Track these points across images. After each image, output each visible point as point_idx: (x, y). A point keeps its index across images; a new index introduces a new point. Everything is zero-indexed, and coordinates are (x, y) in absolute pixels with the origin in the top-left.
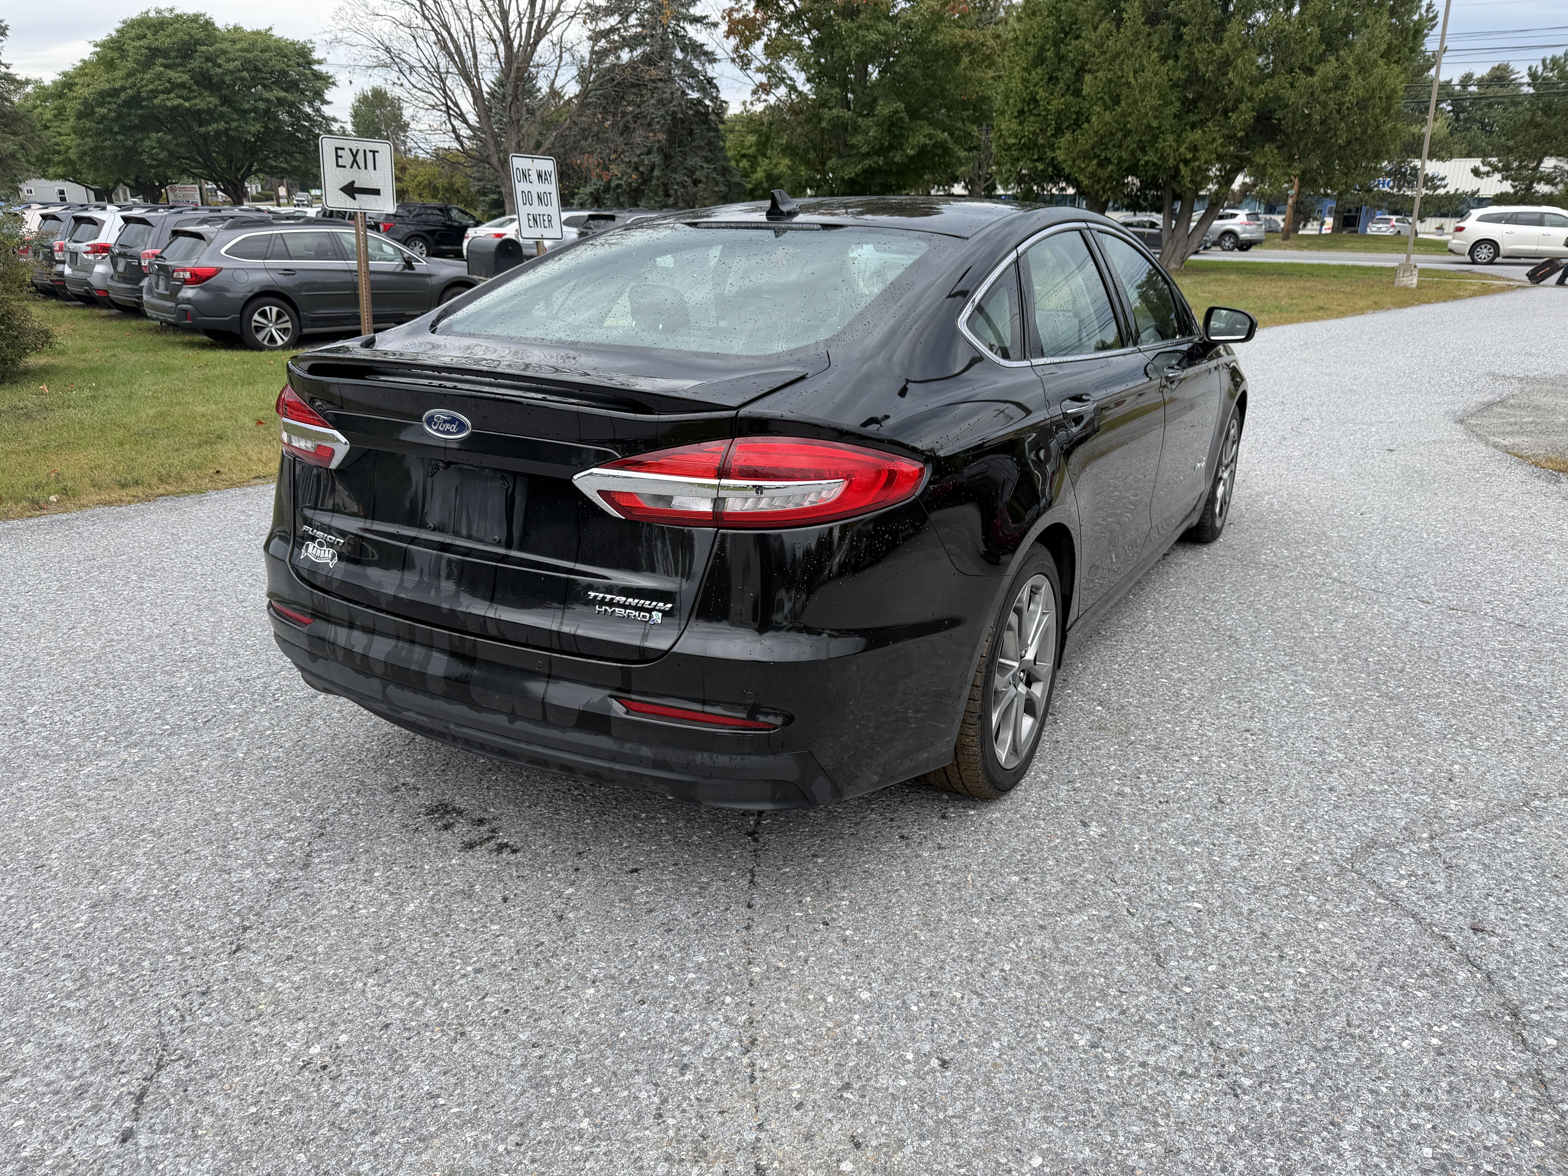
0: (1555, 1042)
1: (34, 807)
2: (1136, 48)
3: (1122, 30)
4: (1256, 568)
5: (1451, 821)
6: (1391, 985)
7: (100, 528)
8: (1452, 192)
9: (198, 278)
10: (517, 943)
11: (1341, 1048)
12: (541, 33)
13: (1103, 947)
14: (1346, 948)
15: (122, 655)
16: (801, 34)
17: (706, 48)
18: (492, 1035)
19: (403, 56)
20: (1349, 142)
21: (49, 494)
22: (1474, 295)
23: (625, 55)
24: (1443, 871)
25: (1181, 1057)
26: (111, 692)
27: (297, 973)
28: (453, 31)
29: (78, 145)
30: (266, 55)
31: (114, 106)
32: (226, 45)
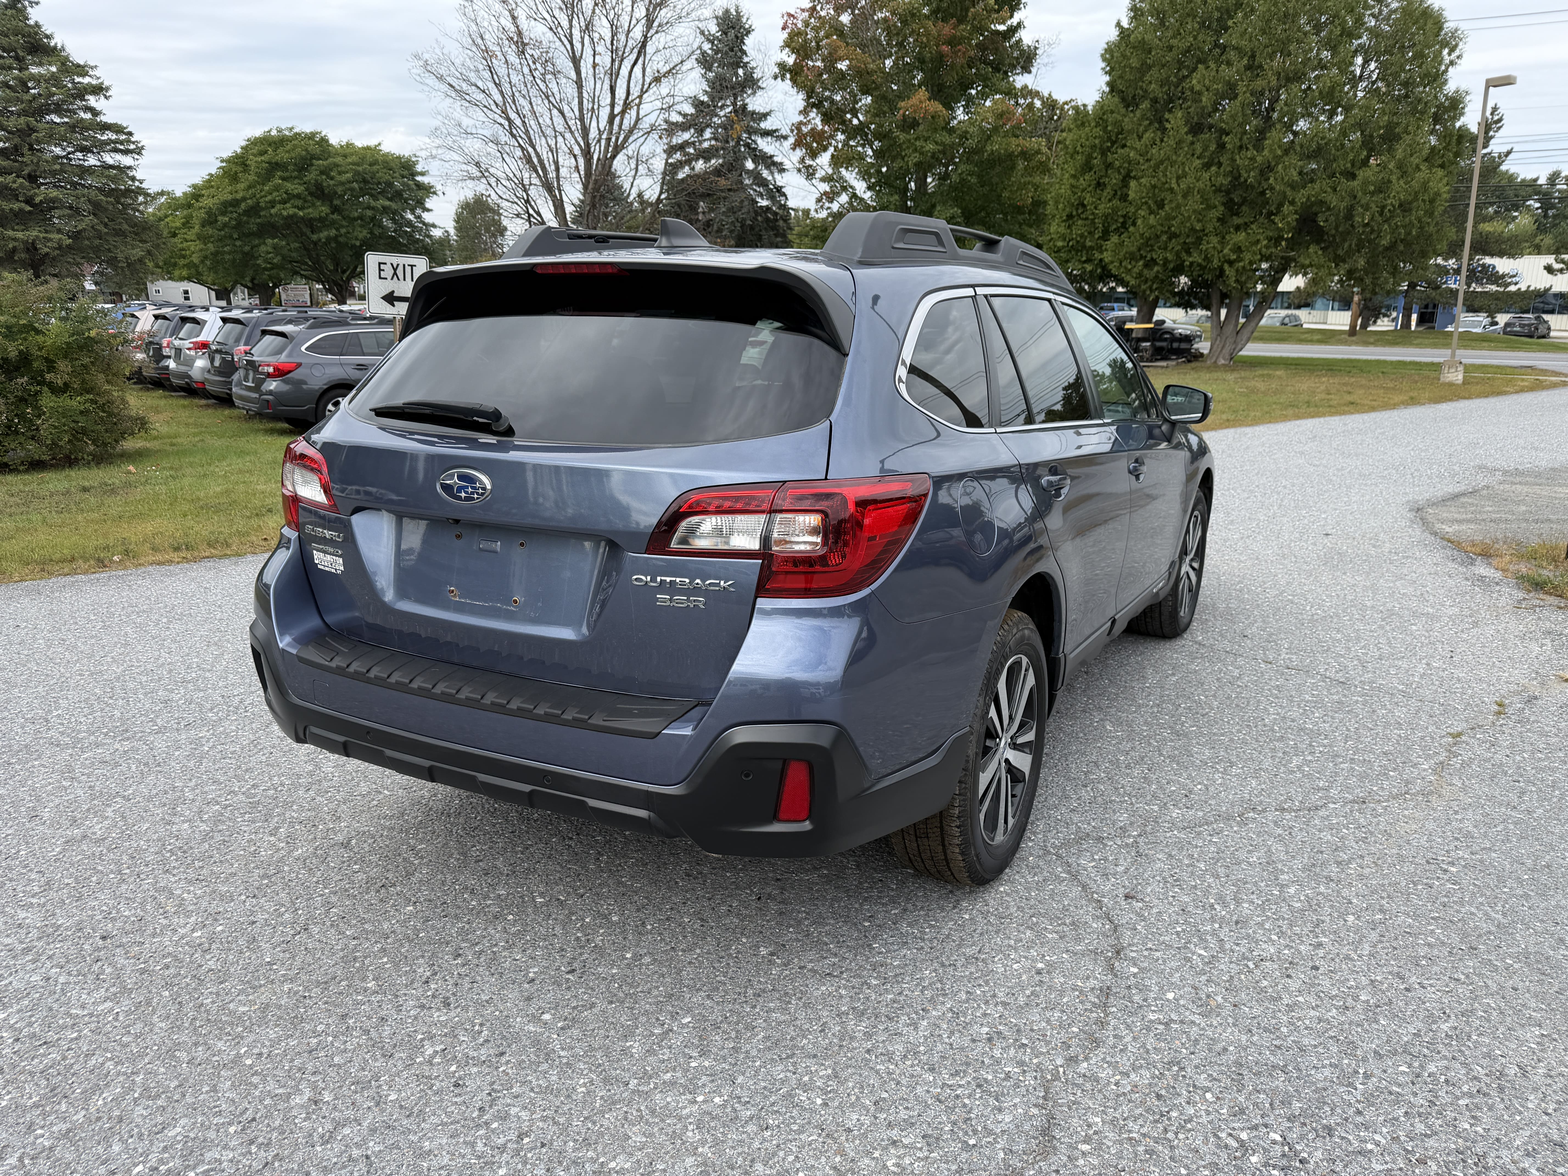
0: (1136, 970)
2: (1179, 156)
3: (1165, 139)
5: (1166, 825)
6: (1032, 929)
7: (147, 582)
9: (280, 373)
11: (963, 966)
12: (618, 148)
16: (863, 145)
17: (775, 159)
18: (327, 931)
19: (492, 170)
20: (1393, 243)
21: (113, 555)
22: (1518, 391)
23: (700, 165)
24: (1132, 858)
28: (538, 147)
29: (201, 250)
30: (375, 168)
31: (235, 215)
32: (339, 160)
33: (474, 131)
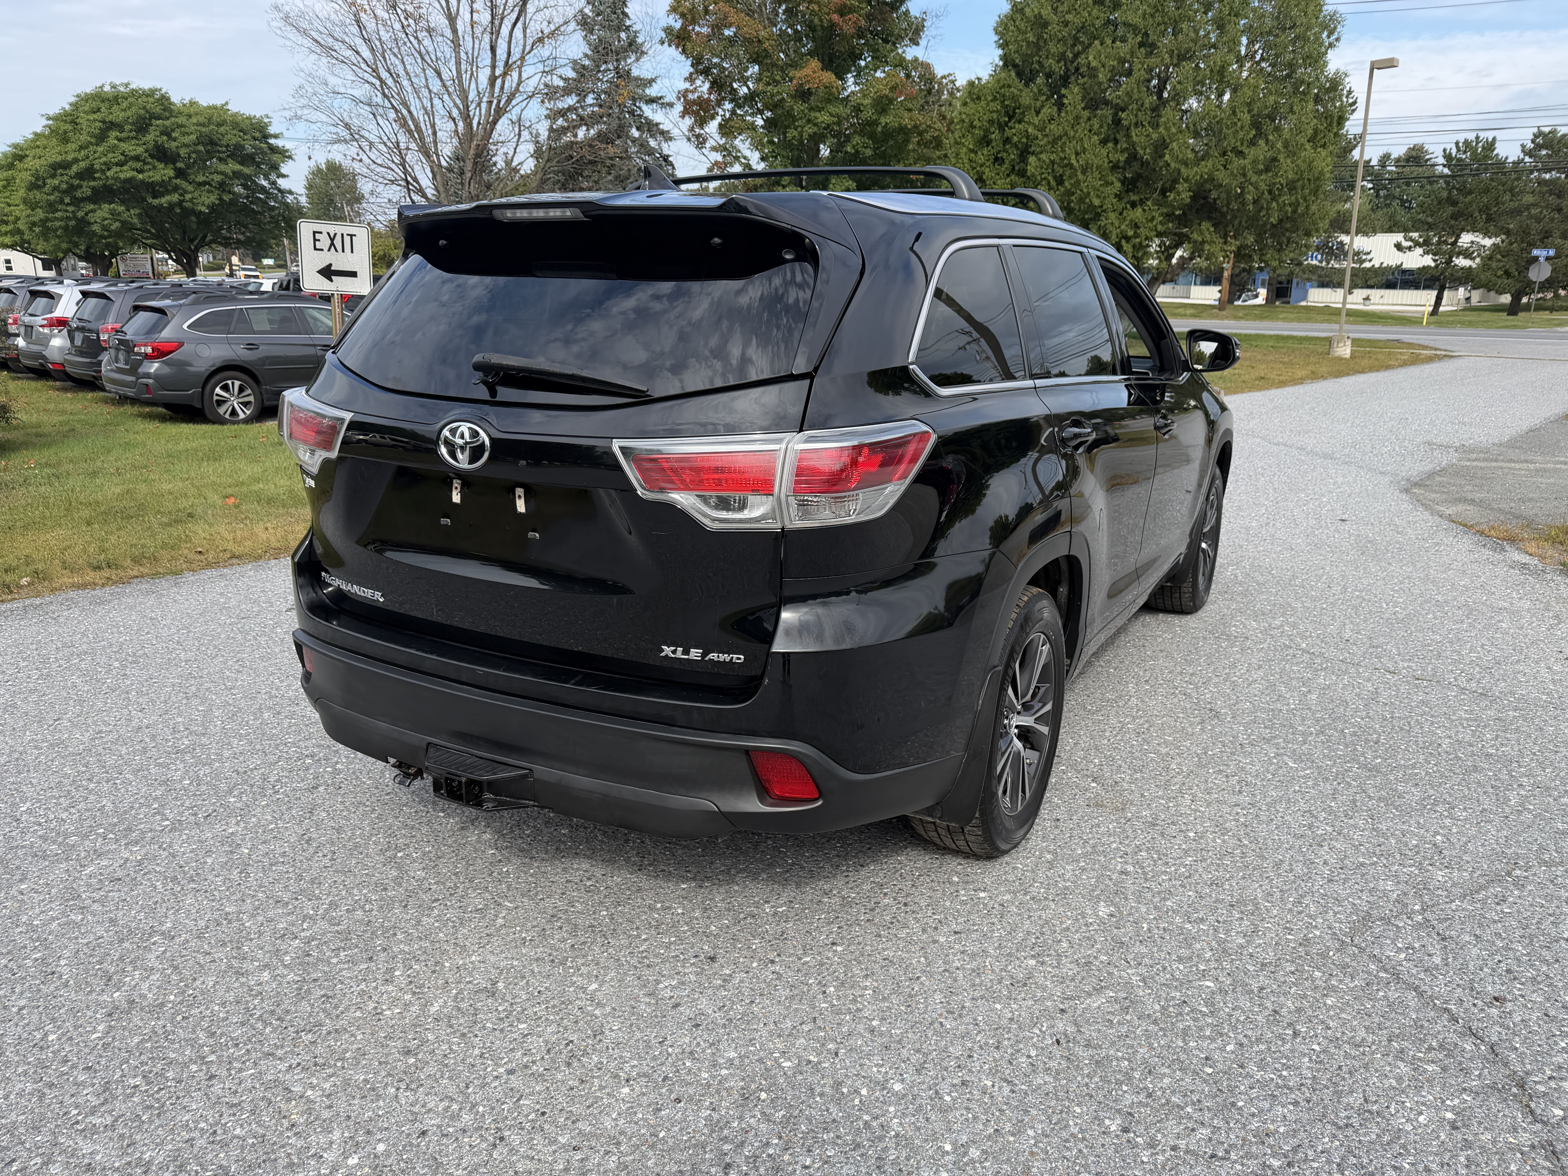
0: (1561, 1113)
1: (37, 911)
2: (1077, 131)
3: (1063, 114)
4: (1228, 640)
5: (1440, 892)
6: (1402, 1060)
7: (75, 613)
8: (1377, 266)
10: (546, 1042)
11: (1361, 1125)
12: (500, 112)
13: (1124, 1030)
14: (1355, 1023)
15: (113, 747)
16: (753, 115)
17: (661, 127)
18: (532, 1139)
19: (363, 133)
20: (1281, 221)
21: (20, 578)
22: (1404, 364)
23: (581, 133)
24: (1438, 943)
25: (1210, 1139)
26: (106, 787)
27: (326, 1080)
28: (412, 109)
29: (28, 216)
30: (222, 129)
31: (65, 178)
32: (181, 120)
33: (342, 90)
